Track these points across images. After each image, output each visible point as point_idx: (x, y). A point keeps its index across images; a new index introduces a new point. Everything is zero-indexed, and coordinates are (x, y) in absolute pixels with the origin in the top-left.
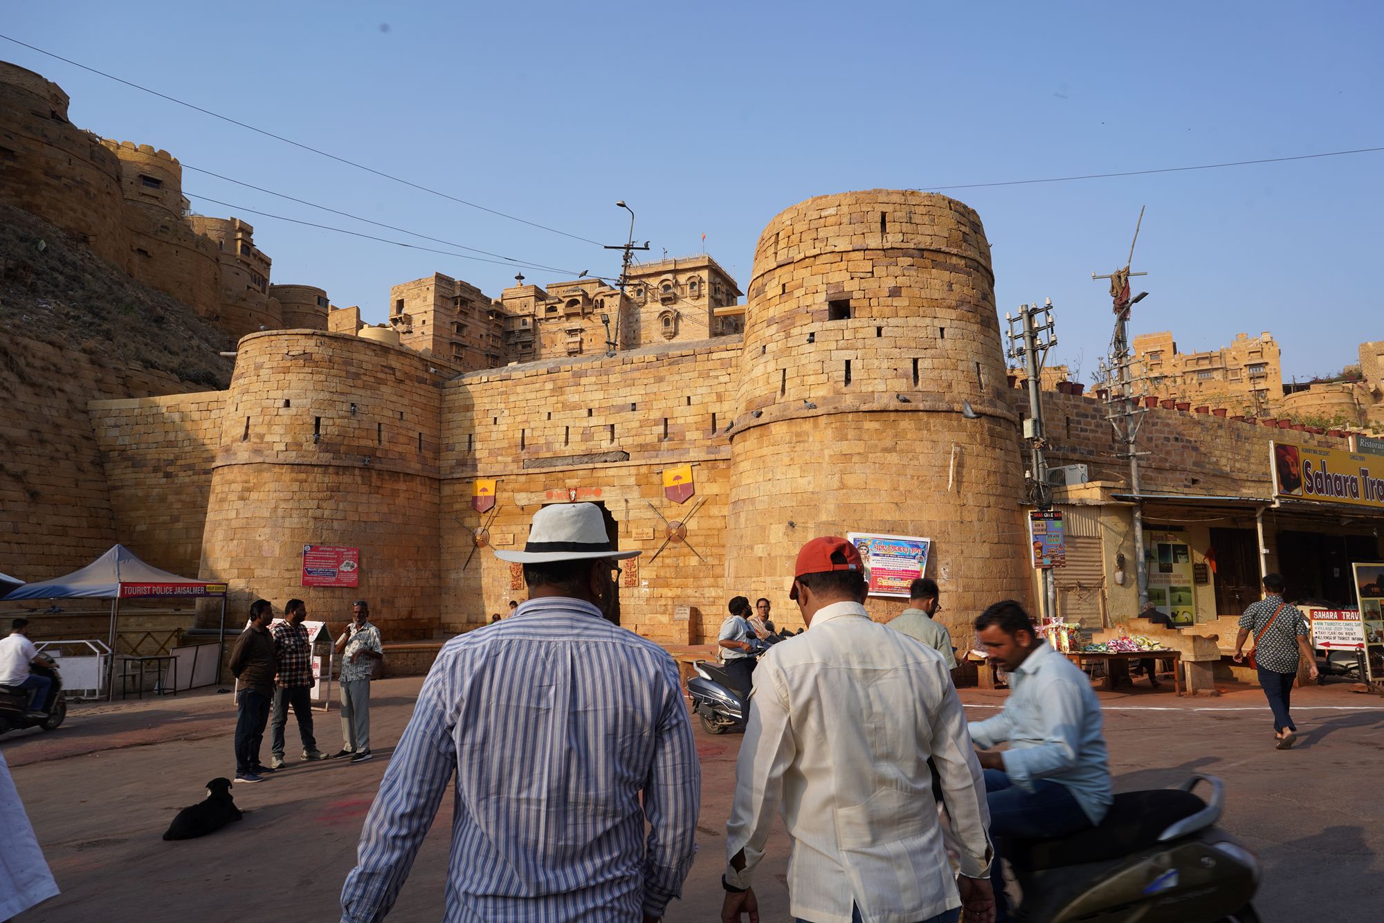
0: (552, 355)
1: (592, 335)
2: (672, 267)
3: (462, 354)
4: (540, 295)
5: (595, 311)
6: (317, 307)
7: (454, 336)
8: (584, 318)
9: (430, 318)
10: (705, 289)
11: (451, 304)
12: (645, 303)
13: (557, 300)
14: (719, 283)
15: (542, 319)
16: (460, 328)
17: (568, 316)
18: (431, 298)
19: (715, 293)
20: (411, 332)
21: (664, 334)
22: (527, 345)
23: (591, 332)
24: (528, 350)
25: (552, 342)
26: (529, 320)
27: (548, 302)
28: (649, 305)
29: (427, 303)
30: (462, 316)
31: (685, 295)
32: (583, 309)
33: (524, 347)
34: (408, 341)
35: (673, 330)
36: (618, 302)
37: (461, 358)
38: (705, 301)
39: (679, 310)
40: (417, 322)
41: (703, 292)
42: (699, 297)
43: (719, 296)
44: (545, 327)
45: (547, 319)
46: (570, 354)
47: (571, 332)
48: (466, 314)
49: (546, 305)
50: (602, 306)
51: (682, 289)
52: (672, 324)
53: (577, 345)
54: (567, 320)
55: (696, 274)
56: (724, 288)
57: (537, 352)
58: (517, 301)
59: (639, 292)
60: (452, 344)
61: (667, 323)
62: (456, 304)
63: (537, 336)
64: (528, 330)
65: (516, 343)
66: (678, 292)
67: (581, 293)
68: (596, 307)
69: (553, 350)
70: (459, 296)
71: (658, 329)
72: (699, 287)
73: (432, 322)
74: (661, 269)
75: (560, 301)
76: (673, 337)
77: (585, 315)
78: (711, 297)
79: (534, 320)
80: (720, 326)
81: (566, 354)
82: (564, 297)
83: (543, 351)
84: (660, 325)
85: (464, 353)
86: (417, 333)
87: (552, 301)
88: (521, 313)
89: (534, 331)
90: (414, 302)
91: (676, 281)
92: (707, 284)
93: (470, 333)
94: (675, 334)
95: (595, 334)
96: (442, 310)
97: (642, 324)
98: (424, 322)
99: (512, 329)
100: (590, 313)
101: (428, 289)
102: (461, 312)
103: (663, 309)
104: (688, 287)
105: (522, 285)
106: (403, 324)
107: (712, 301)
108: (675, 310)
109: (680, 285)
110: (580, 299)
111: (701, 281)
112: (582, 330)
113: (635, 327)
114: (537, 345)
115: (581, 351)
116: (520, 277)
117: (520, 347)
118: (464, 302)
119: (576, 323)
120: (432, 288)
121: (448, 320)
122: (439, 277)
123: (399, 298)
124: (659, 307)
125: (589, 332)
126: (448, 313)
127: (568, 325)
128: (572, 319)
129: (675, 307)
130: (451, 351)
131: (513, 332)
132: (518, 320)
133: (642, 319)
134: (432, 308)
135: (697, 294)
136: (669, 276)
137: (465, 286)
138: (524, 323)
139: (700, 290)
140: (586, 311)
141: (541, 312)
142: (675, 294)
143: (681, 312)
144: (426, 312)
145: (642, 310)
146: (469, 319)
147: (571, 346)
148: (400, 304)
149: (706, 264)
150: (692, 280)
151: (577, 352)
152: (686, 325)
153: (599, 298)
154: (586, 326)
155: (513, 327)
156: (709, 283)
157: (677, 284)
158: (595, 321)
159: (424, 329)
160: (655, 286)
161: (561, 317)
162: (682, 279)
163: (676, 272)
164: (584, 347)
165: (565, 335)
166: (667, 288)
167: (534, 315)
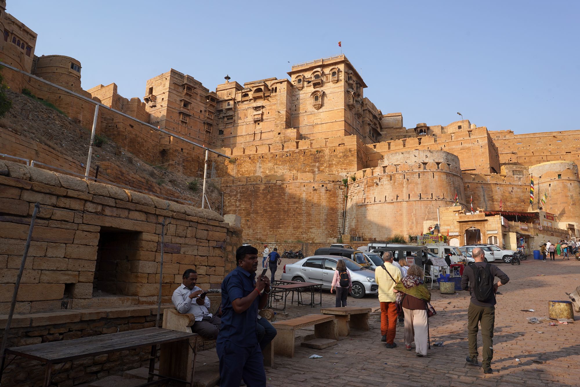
0: (245, 123)
1: (269, 110)
2: (321, 63)
3: (186, 120)
4: (238, 88)
5: (272, 95)
6: (71, 70)
7: (182, 109)
8: (264, 100)
9: (166, 97)
10: (342, 76)
11: (181, 89)
12: (303, 87)
13: (249, 90)
14: (351, 74)
15: (239, 102)
16: (186, 105)
17: (255, 99)
18: (167, 84)
19: (349, 80)
20: (155, 106)
21: (314, 106)
22: (231, 117)
23: (269, 108)
24: (231, 121)
25: (245, 115)
26: (232, 102)
27: (243, 91)
28: (305, 89)
29: (165, 88)
30: (188, 97)
31: (329, 81)
32: (264, 94)
33: (228, 119)
34: (153, 112)
35: (320, 103)
36: (285, 86)
37: (186, 123)
38: (342, 83)
39: (324, 91)
40: (159, 100)
41: (340, 78)
42: (338, 81)
43: (351, 82)
44: (242, 107)
45: (242, 102)
46: (255, 122)
47: (256, 108)
48: (190, 96)
49: (242, 93)
50: (276, 92)
51: (327, 77)
52: (320, 99)
53: (260, 116)
54: (255, 101)
55: (336, 67)
56: (354, 78)
57: (236, 121)
58: (225, 92)
59: (300, 81)
60: (180, 113)
61: (316, 99)
62: (184, 89)
63: (236, 112)
64: (231, 109)
65: (224, 117)
66: (324, 79)
67: (263, 84)
68: (272, 92)
69: (245, 120)
70: (186, 84)
71: (311, 104)
72: (338, 75)
73: (167, 99)
74: (314, 65)
75: (251, 90)
76: (321, 107)
77: (266, 97)
78: (346, 82)
79: (235, 103)
80: (351, 101)
81: (253, 122)
82: (253, 87)
83: (240, 121)
84: (312, 101)
85: (188, 120)
86: (158, 106)
87: (246, 91)
88: (226, 98)
89: (234, 109)
90: (158, 88)
91: (323, 72)
92: (343, 73)
93: (193, 108)
94: (322, 105)
95: (271, 109)
96: (175, 92)
97: (301, 101)
98: (163, 99)
99: (221, 109)
100: (269, 96)
101: (166, 79)
102: (187, 94)
103: (314, 90)
104: (331, 75)
105: (228, 82)
106: (152, 102)
107: (347, 84)
108: (322, 91)
109: (325, 75)
110: (262, 88)
111: (339, 71)
112: (263, 107)
113: (296, 103)
114: (236, 118)
115: (262, 120)
116: (228, 78)
117: (226, 119)
118: (189, 88)
119: (259, 103)
120: (169, 78)
121: (178, 99)
122: (173, 72)
123: (151, 87)
124: (312, 89)
125: (267, 108)
126: (179, 94)
127: (255, 105)
128: (258, 101)
129: (322, 89)
130: (180, 118)
131: (222, 110)
132: (225, 103)
133: (301, 98)
134: (168, 90)
135: (336, 79)
136: (319, 69)
137: (190, 79)
138: (229, 105)
139: (338, 77)
140: (266, 95)
141: (239, 98)
142: (322, 81)
143: (326, 92)
144: (164, 93)
145: (301, 92)
146: (192, 100)
147: (256, 117)
148: (151, 90)
149: (343, 59)
150: (333, 71)
151: (259, 120)
152: (329, 100)
153: (274, 87)
154: (266, 104)
155: (222, 107)
156: (345, 72)
157: (323, 74)
158: (271, 101)
159: (163, 104)
160: (309, 76)
161: (251, 100)
162: (327, 71)
163: (323, 66)
164: (264, 117)
165: (252, 110)
166: (317, 77)
167: (234, 99)
